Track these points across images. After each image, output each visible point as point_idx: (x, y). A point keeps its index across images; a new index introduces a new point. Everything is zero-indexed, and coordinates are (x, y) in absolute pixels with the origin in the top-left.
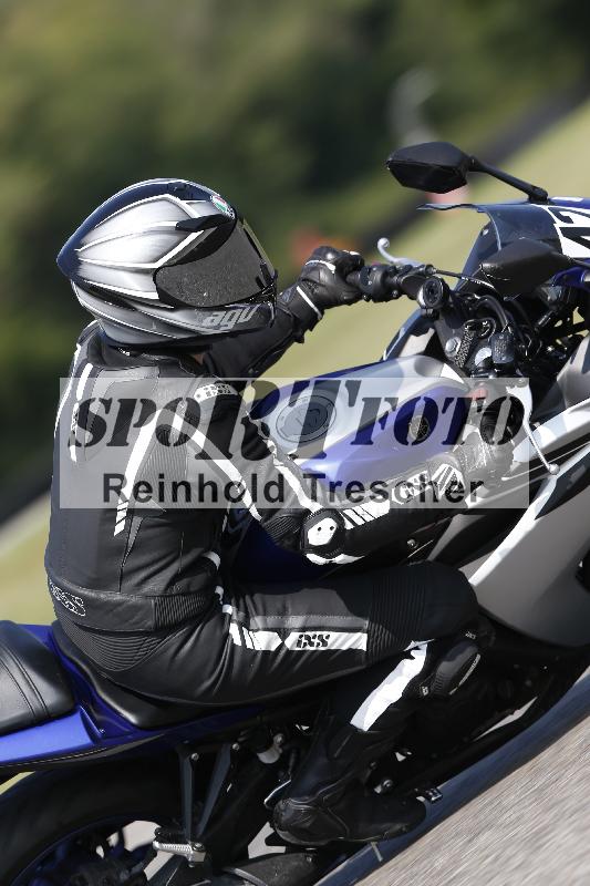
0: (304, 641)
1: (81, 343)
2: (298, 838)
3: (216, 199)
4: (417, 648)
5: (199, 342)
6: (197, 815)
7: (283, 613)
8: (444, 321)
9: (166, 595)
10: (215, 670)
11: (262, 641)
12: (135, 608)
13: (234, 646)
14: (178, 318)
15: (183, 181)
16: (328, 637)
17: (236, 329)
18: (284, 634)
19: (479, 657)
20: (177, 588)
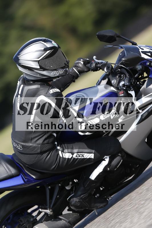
0: (78, 156)
1: (19, 81)
2: (76, 208)
3: (53, 42)
4: (106, 158)
5: (50, 79)
6: (50, 203)
7: (72, 148)
8: (111, 76)
9: (43, 144)
10: (55, 163)
11: (67, 155)
12: (35, 147)
13: (60, 157)
14: (45, 73)
16: (84, 155)
17: (59, 75)
18: (73, 154)
19: (122, 160)
20: (46, 142)
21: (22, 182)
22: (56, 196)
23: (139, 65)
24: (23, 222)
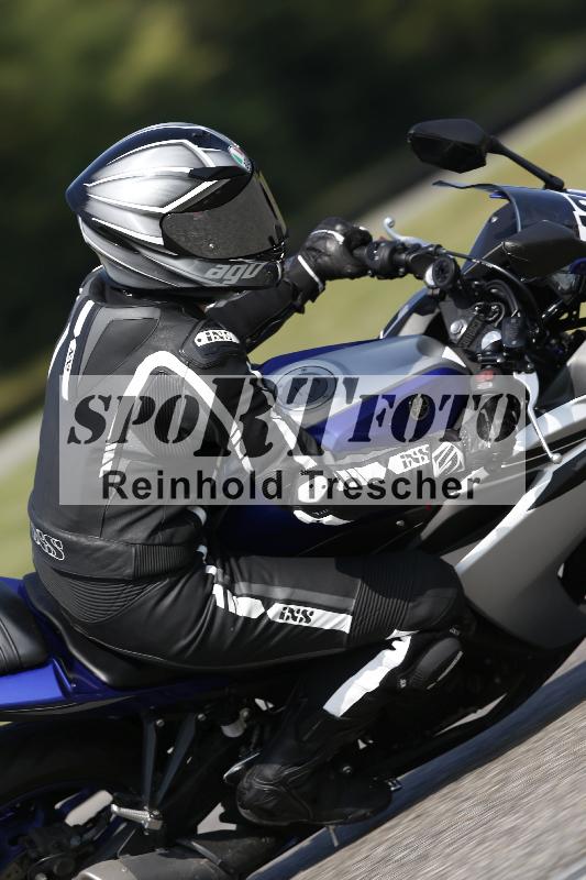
0: (287, 613)
2: (260, 817)
3: (234, 150)
4: (399, 639)
5: (205, 293)
6: (156, 785)
7: (269, 583)
8: (450, 302)
9: (148, 543)
11: (245, 607)
12: (115, 555)
13: (216, 607)
14: (181, 266)
15: (203, 128)
16: (312, 613)
17: (239, 284)
18: (267, 603)
19: (460, 653)
20: (160, 537)
21: (56, 693)
22: (181, 758)
23: (566, 272)
24: (40, 849)
